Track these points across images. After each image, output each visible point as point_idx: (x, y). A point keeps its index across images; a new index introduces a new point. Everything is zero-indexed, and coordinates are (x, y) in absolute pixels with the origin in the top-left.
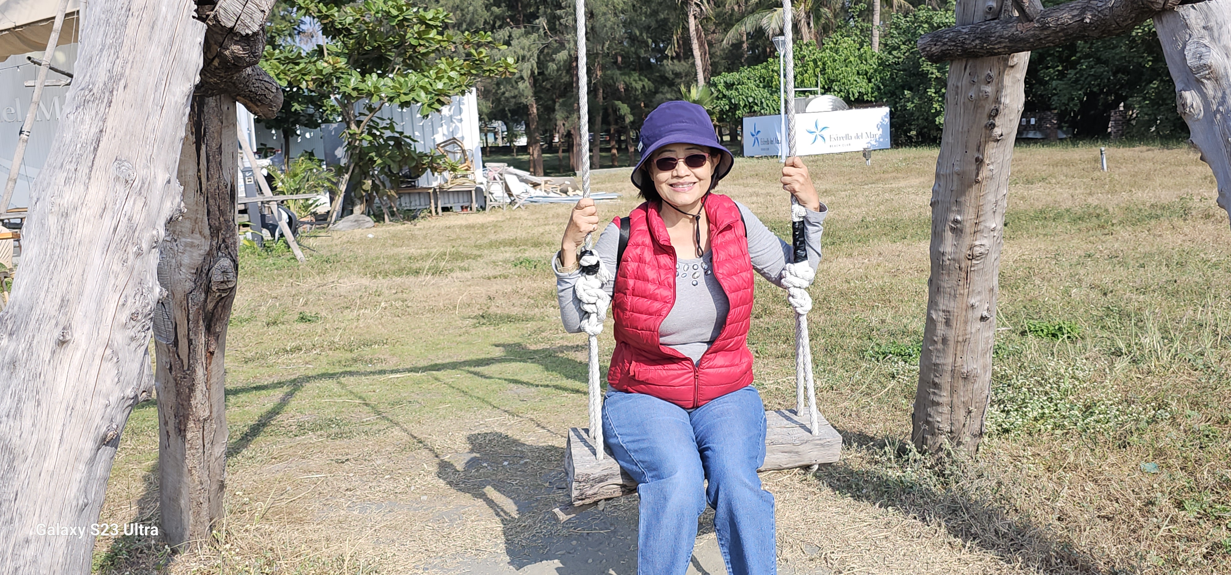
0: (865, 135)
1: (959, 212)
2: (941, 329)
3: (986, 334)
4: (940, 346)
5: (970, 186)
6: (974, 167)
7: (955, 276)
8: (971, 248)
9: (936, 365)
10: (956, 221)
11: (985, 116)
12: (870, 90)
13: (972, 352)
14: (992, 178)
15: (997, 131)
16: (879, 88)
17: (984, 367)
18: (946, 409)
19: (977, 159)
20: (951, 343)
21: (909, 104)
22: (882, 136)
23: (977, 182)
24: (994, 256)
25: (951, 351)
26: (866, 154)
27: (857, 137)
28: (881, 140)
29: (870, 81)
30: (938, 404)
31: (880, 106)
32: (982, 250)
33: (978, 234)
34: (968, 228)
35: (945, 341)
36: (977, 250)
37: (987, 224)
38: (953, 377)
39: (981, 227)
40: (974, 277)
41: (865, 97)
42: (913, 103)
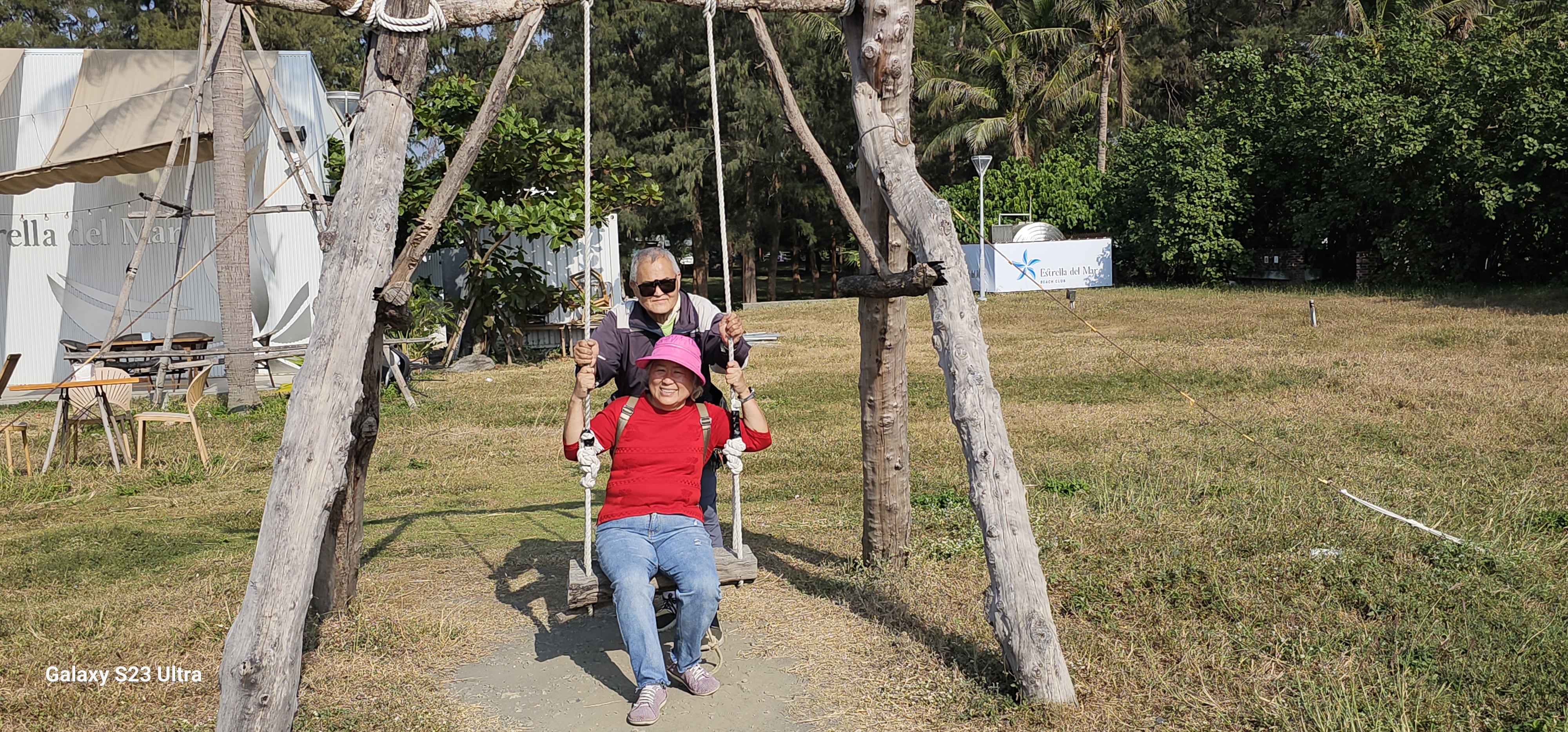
0: (1082, 269)
1: (872, 395)
2: (870, 475)
3: (901, 479)
4: (871, 487)
5: (875, 378)
6: (876, 365)
8: (882, 418)
9: (870, 500)
10: (870, 401)
11: (878, 333)
12: (1091, 217)
13: (892, 491)
14: (889, 373)
15: (887, 343)
16: (1102, 214)
17: (903, 503)
18: (879, 533)
19: (877, 360)
20: (877, 485)
21: (1132, 236)
22: (1102, 271)
23: (879, 375)
24: (900, 425)
25: (878, 490)
26: (1070, 294)
27: (1073, 272)
28: (1102, 276)
29: (1091, 207)
30: (874, 529)
31: (1101, 237)
32: (889, 420)
33: (885, 410)
34: (878, 406)
35: (873, 483)
36: (886, 421)
37: (891, 403)
38: (881, 510)
39: (886, 405)
40: (887, 439)
41: (1085, 225)
42: (1137, 234)
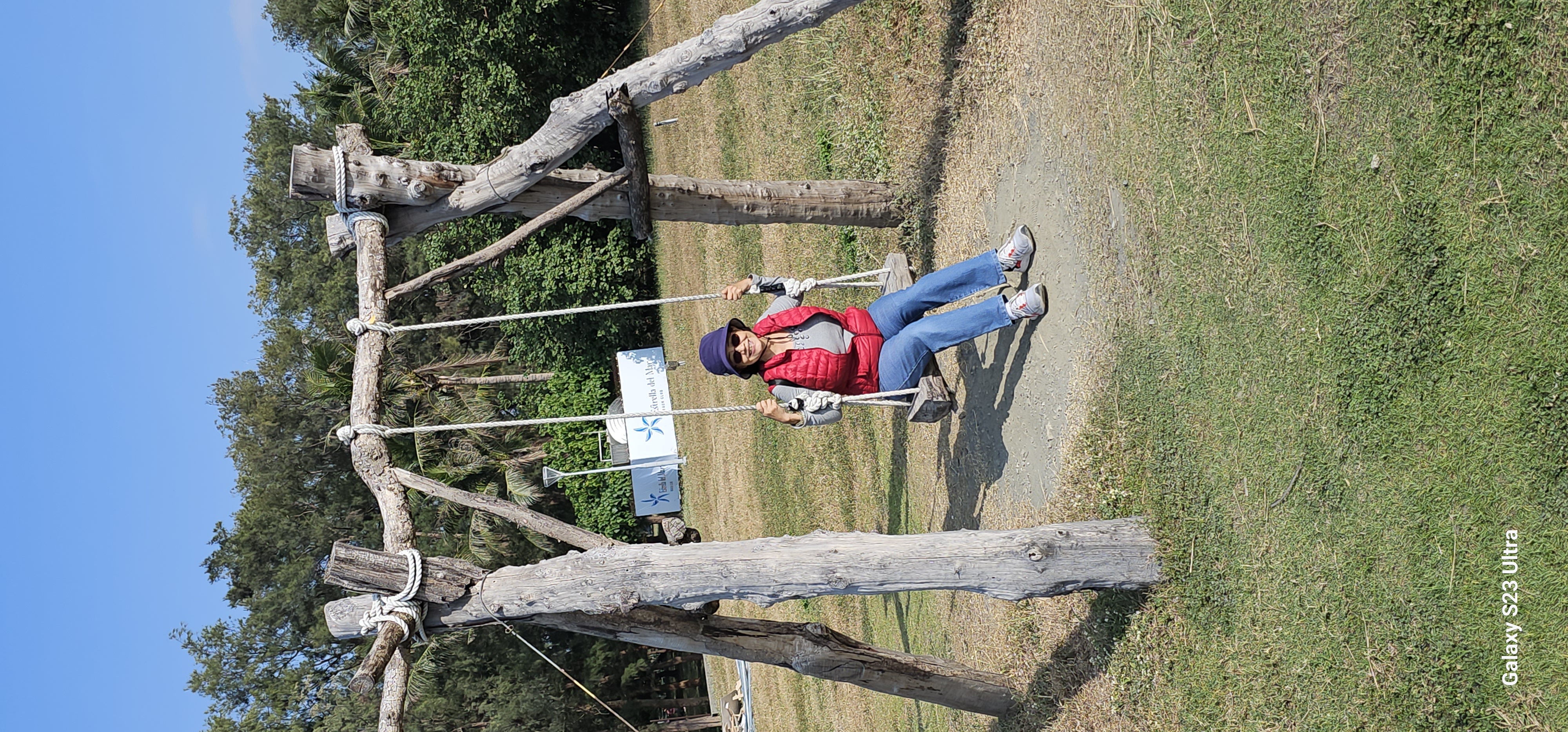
0: (649, 376)
1: (742, 207)
3: (819, 185)
6: (714, 200)
7: (783, 207)
9: (842, 214)
10: (748, 208)
12: (598, 376)
13: (831, 192)
14: (720, 190)
15: (692, 188)
16: (595, 366)
17: (840, 184)
18: (871, 206)
19: (709, 198)
20: (826, 206)
21: (613, 331)
22: (649, 357)
23: (723, 197)
24: (768, 184)
25: (831, 205)
26: (673, 366)
27: (652, 383)
28: (654, 357)
29: (588, 377)
30: (868, 210)
31: (616, 362)
32: (765, 191)
33: (755, 194)
34: (751, 201)
35: (825, 210)
36: (765, 194)
37: (748, 190)
38: (849, 203)
39: (750, 193)
40: (782, 195)
41: (606, 380)
42: (611, 327)
